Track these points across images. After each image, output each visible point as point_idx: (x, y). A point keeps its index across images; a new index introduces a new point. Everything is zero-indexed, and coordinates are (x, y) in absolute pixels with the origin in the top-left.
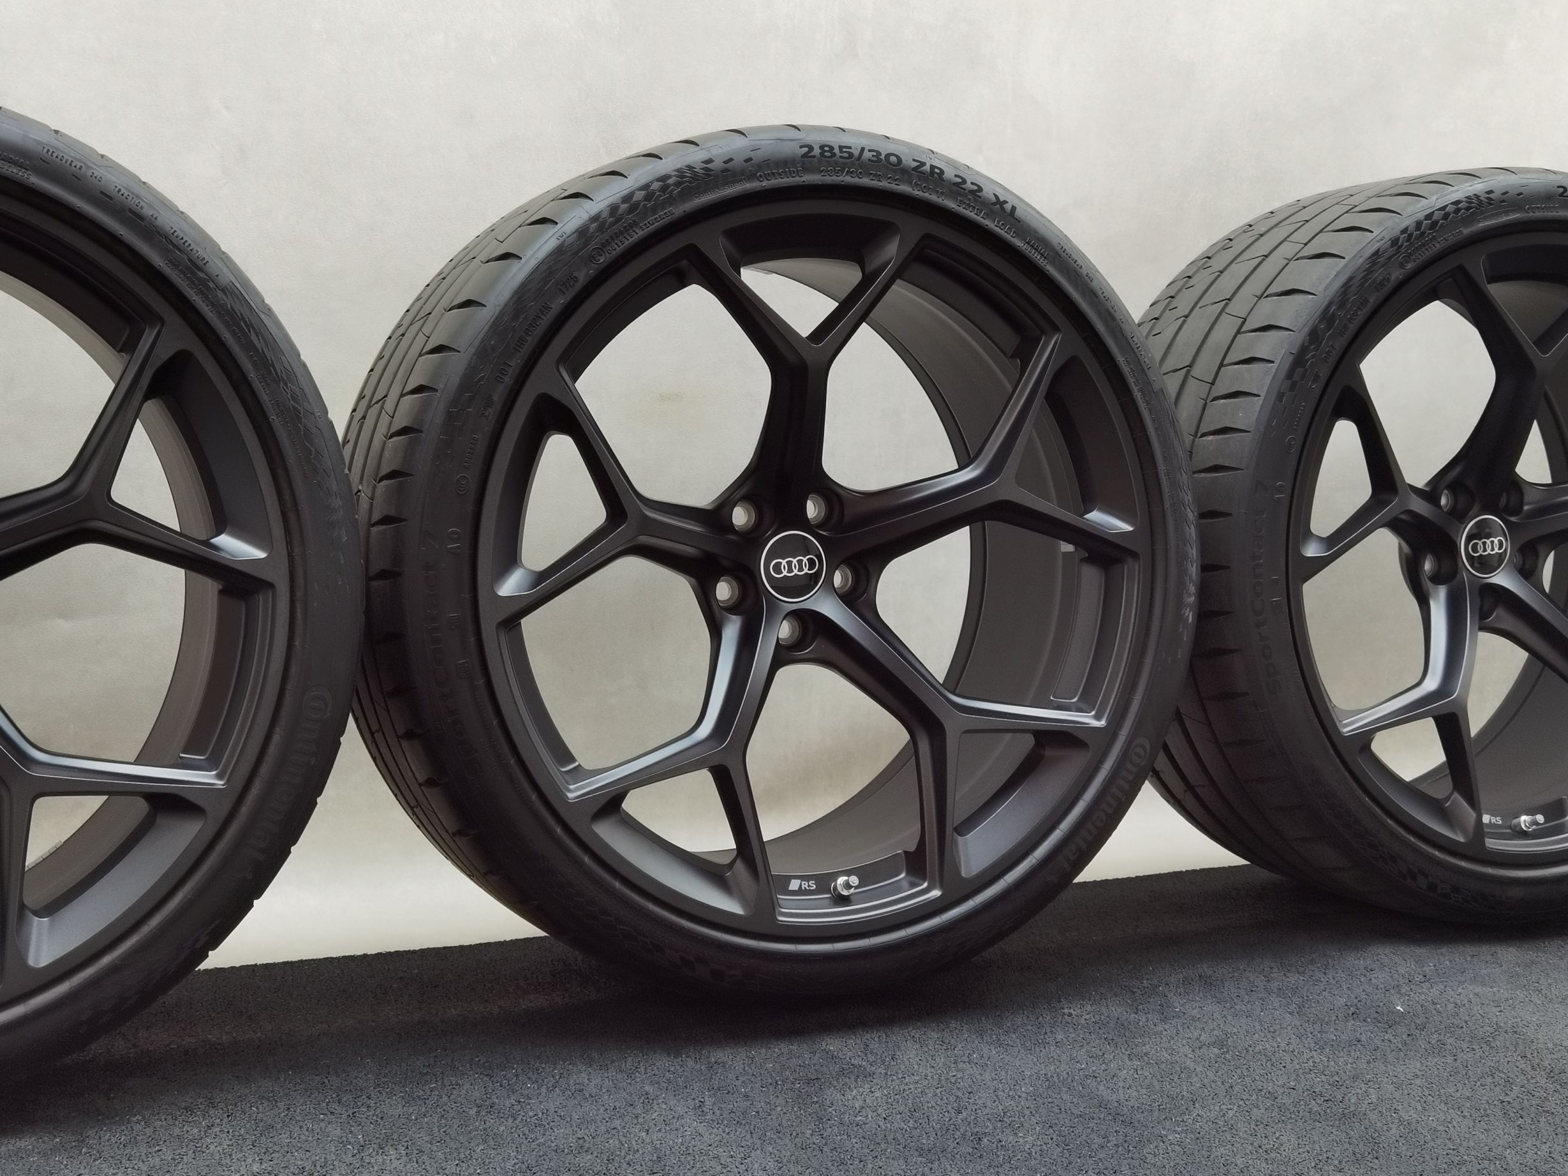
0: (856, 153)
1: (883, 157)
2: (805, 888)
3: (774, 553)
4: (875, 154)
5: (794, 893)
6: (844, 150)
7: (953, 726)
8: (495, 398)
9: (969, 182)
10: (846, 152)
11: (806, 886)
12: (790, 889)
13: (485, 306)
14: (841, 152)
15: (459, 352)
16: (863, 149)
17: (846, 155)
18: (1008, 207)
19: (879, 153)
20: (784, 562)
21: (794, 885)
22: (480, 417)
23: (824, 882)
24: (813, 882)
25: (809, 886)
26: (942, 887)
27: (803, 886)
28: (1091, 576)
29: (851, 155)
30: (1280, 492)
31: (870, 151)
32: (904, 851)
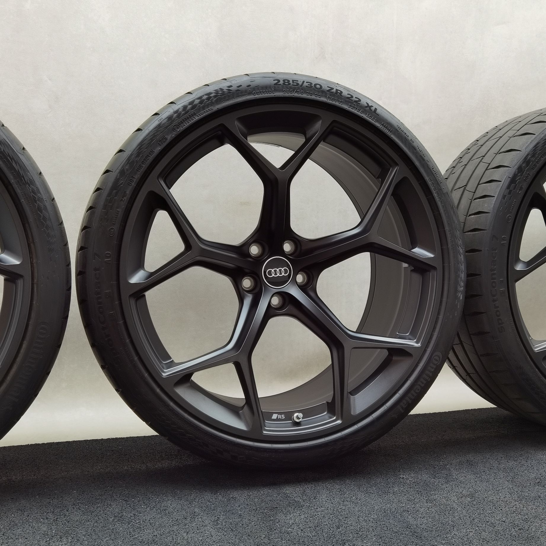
0: (300, 83)
1: (313, 85)
2: (279, 418)
3: (269, 266)
4: (309, 84)
5: (274, 420)
6: (295, 82)
7: (348, 345)
8: (128, 192)
9: (354, 97)
10: (295, 83)
11: (280, 417)
12: (272, 418)
13: (125, 151)
14: (293, 82)
15: (113, 172)
16: (304, 82)
17: (296, 84)
18: (373, 109)
19: (311, 84)
20: (273, 270)
21: (275, 416)
22: (121, 201)
23: (289, 416)
24: (284, 415)
25: (281, 417)
26: (342, 419)
27: (279, 417)
28: (416, 278)
29: (298, 84)
30: (504, 240)
31: (307, 82)
32: (327, 402)
